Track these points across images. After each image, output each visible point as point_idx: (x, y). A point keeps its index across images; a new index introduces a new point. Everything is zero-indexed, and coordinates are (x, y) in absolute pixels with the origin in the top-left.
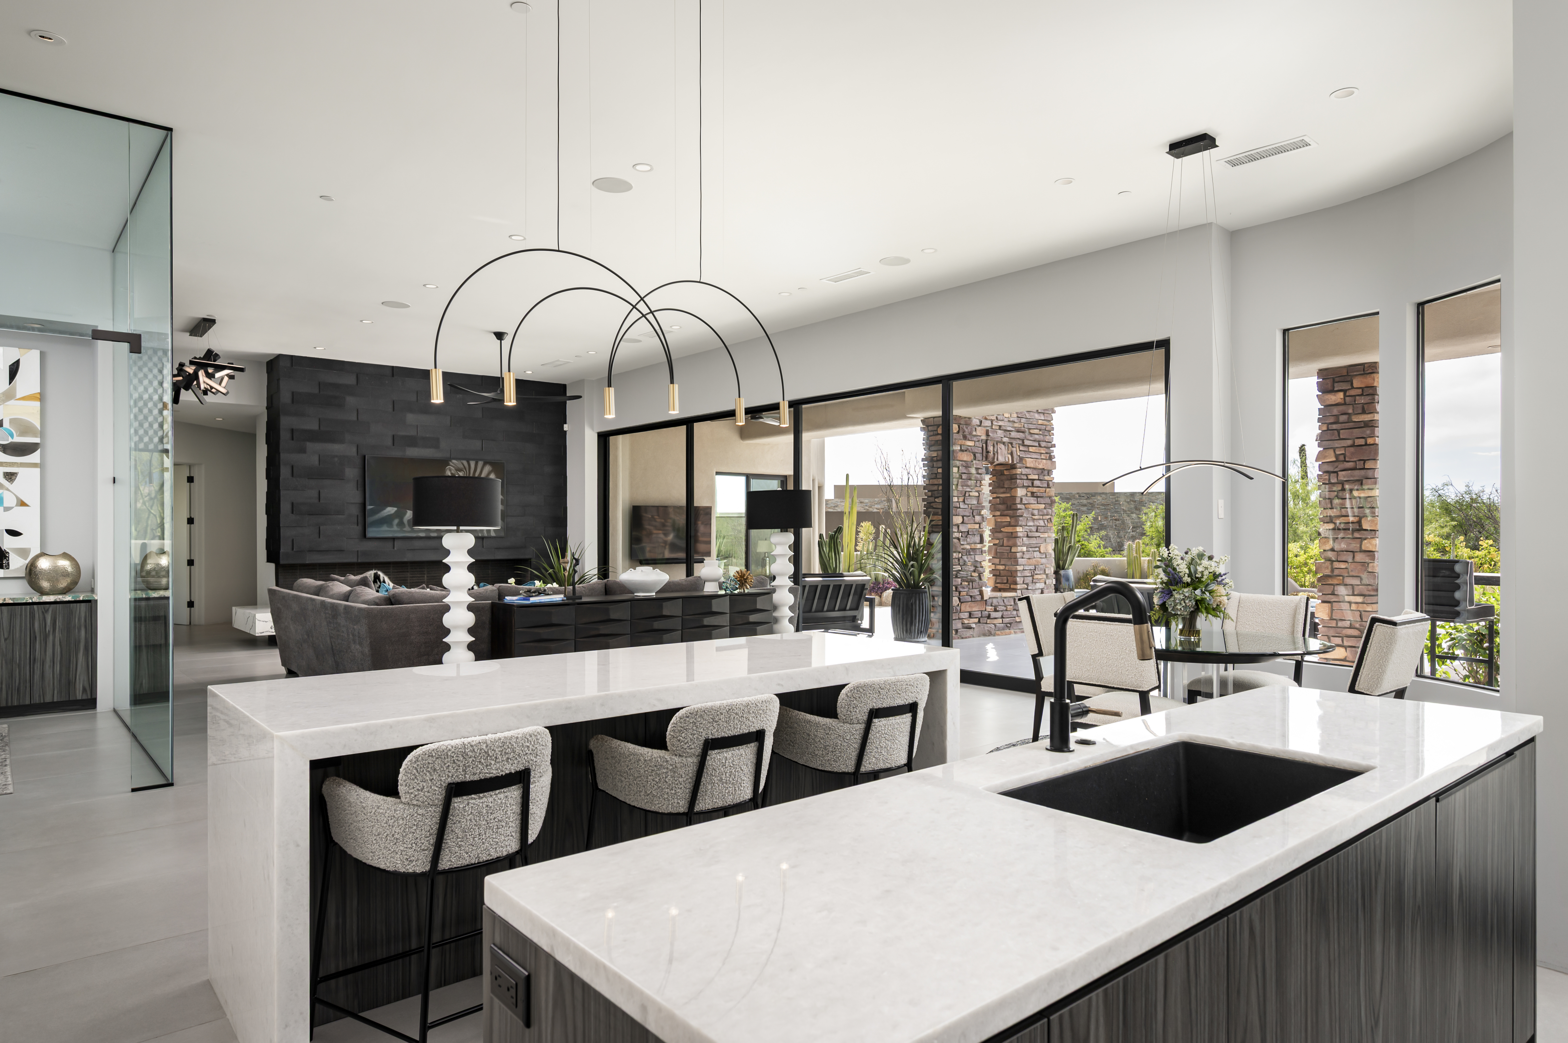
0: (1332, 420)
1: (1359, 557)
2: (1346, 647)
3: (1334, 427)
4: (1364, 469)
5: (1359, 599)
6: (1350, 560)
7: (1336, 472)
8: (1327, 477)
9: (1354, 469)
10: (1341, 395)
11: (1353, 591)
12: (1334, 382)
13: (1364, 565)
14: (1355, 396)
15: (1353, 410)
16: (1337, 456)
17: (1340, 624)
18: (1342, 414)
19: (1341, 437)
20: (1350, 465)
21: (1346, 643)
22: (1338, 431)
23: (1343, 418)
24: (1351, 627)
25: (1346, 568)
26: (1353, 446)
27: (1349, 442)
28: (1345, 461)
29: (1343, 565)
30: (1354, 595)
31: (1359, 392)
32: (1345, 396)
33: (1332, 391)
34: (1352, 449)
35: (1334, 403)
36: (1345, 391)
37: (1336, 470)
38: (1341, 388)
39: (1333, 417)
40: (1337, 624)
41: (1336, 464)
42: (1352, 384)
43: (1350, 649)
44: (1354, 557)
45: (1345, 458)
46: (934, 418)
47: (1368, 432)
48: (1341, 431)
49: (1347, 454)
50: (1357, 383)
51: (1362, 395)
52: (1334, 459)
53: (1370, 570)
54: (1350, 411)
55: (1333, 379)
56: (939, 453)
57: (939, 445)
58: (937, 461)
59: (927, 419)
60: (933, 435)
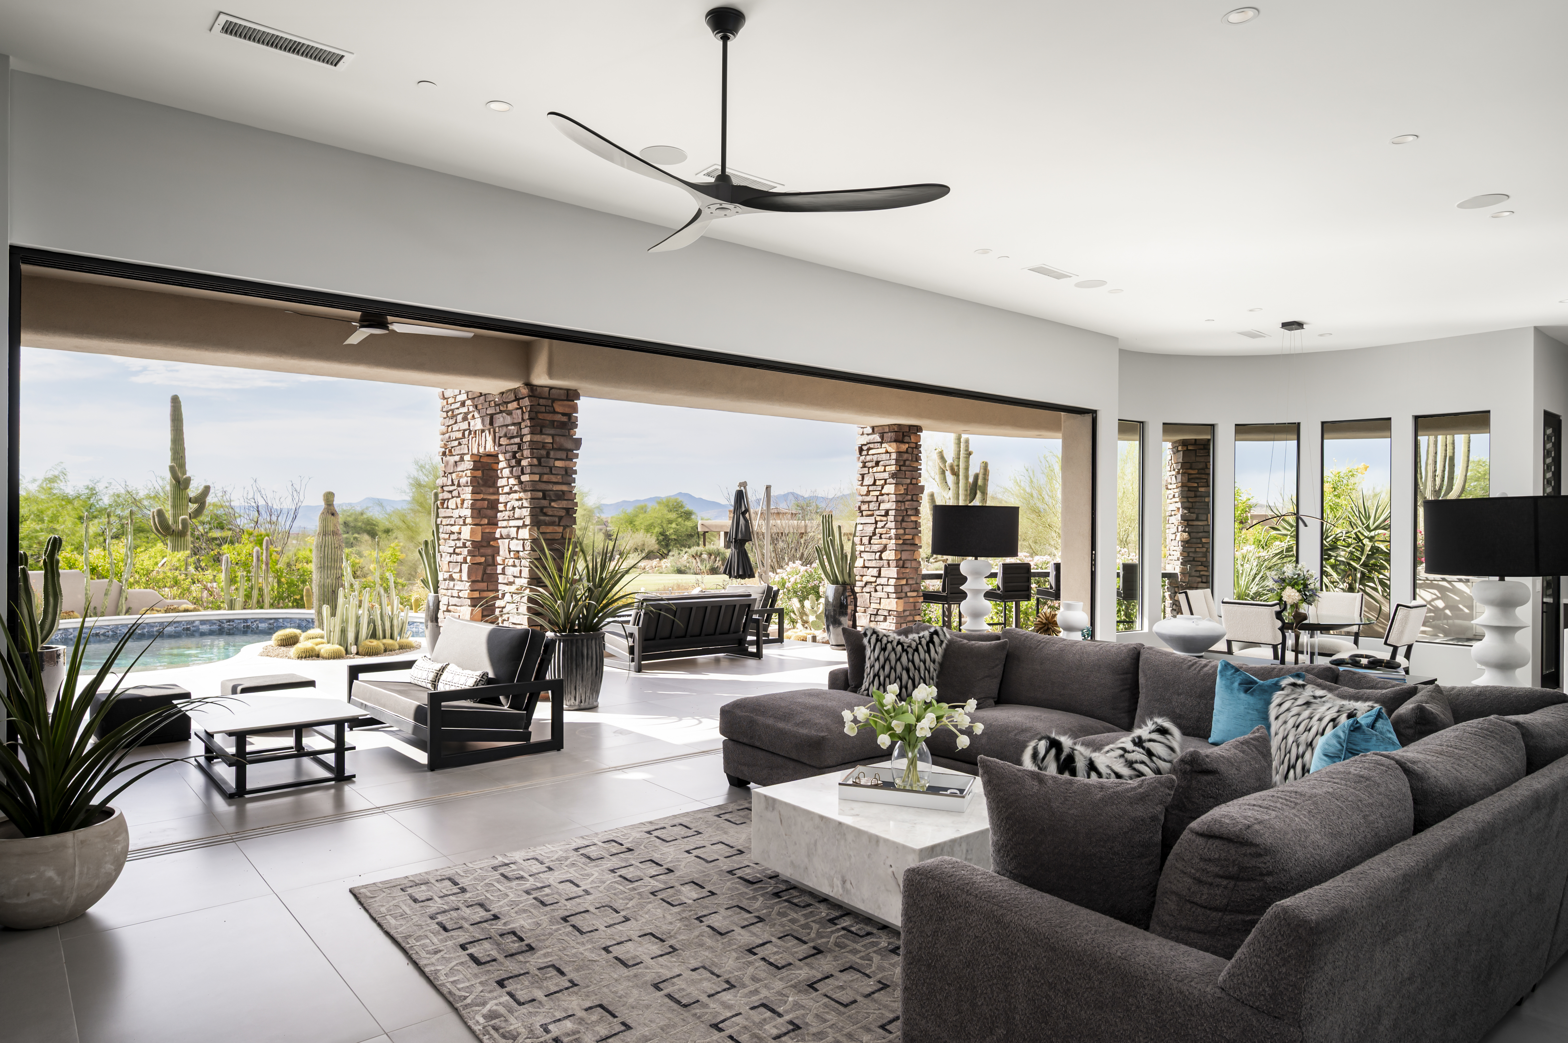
0: (902, 463)
1: (913, 564)
3: (903, 468)
4: (916, 501)
5: (915, 594)
6: (910, 566)
7: (904, 502)
9: (912, 500)
10: (907, 446)
11: (911, 589)
12: (904, 436)
13: (916, 570)
14: (913, 448)
16: (904, 490)
17: (906, 614)
19: (906, 476)
20: (910, 497)
22: (904, 471)
23: (907, 463)
24: (910, 615)
27: (909, 481)
28: (907, 494)
29: (908, 571)
30: (911, 591)
31: (914, 445)
33: (902, 442)
34: (912, 486)
35: (903, 450)
36: (909, 443)
37: (903, 500)
38: (907, 440)
39: (902, 461)
40: (904, 614)
41: (902, 496)
42: (911, 439)
46: (551, 388)
47: (918, 475)
48: (906, 472)
49: (909, 489)
50: (913, 438)
51: (916, 448)
52: (902, 492)
53: (919, 573)
54: (911, 458)
55: (904, 433)
56: (557, 439)
57: (558, 427)
58: (553, 449)
59: (538, 389)
60: (546, 412)
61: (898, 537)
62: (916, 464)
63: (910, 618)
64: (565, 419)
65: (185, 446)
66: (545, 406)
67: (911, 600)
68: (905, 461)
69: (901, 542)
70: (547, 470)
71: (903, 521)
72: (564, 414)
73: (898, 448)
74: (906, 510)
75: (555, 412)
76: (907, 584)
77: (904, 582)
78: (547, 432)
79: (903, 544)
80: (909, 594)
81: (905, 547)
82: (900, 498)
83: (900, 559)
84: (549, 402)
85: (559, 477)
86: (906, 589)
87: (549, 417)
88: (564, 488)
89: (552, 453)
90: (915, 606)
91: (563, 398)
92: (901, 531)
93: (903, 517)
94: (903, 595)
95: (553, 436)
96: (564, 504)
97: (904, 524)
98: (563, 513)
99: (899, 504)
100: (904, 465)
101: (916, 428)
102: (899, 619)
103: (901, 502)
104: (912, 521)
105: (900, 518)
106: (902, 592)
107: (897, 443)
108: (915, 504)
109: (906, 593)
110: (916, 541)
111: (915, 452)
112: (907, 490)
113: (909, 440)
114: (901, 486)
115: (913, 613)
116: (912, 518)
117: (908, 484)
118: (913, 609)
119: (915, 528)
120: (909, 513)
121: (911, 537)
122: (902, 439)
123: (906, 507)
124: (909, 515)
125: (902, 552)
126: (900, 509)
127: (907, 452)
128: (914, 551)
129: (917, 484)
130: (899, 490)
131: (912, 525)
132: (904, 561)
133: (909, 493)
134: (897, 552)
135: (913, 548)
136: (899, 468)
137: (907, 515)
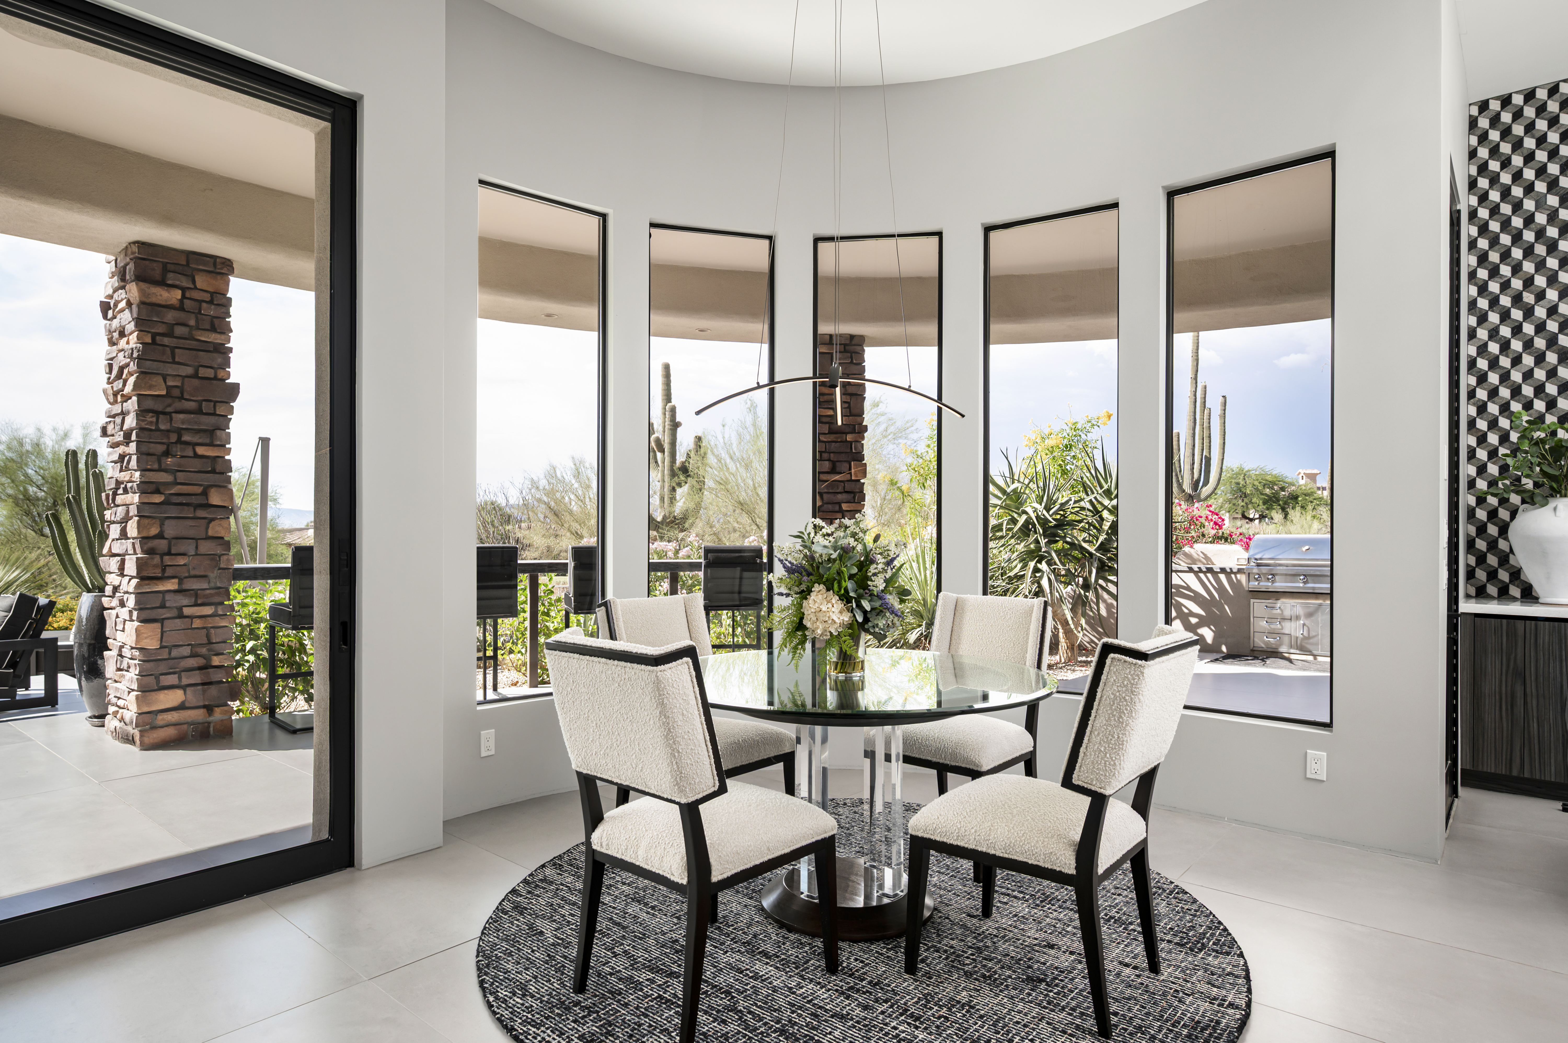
0: (161, 329)
1: (206, 547)
2: (184, 688)
3: (166, 341)
4: (214, 414)
5: (208, 611)
6: (192, 552)
7: (170, 413)
8: (154, 419)
9: (199, 411)
10: (178, 294)
11: (196, 600)
12: (165, 269)
13: (215, 559)
14: (200, 301)
15: (197, 321)
16: (169, 388)
17: (175, 653)
18: (177, 324)
19: (177, 360)
20: (192, 405)
21: (185, 681)
22: (173, 349)
23: (179, 330)
24: (193, 655)
25: (185, 565)
26: (195, 376)
27: (189, 371)
28: (181, 398)
29: (182, 561)
30: (196, 605)
31: (207, 297)
32: (184, 297)
33: (162, 283)
34: (196, 382)
35: (164, 303)
36: (184, 290)
37: (169, 410)
38: (178, 283)
39: (164, 326)
40: (170, 653)
41: (169, 401)
42: (194, 282)
43: (192, 688)
44: (197, 547)
45: (182, 394)
47: (219, 360)
48: (177, 350)
49: (187, 387)
50: (202, 282)
51: (211, 302)
52: (164, 393)
53: (222, 566)
54: (192, 322)
55: (165, 265)
61: (152, 487)
62: (213, 338)
63: (198, 662)
67: (197, 623)
68: (171, 326)
69: (158, 499)
71: (167, 453)
73: (145, 293)
74: (179, 432)
76: (180, 590)
77: (172, 585)
79: (168, 503)
80: (187, 611)
81: (173, 512)
82: (149, 404)
83: (160, 536)
86: (180, 600)
90: (208, 636)
93: (168, 445)
94: (167, 614)
97: (170, 462)
99: (151, 418)
100: (170, 334)
101: (212, 260)
102: (148, 665)
103: (157, 413)
104: (196, 456)
105: (161, 448)
106: (163, 606)
107: (144, 285)
108: (207, 422)
109: (180, 609)
110: (215, 499)
111: (210, 311)
112: (181, 389)
113: (186, 283)
114: (160, 379)
115: (204, 651)
116: (200, 450)
117: (184, 377)
118: (205, 641)
119: (213, 471)
120: (186, 438)
121: (199, 490)
122: (158, 277)
123: (177, 425)
124: (187, 443)
125: (167, 522)
126: (158, 430)
127: (181, 308)
128: (212, 520)
129: (215, 378)
130: (151, 387)
131: (197, 464)
132: (170, 540)
133: (186, 396)
134: (146, 521)
135: (201, 513)
136: (153, 339)
137: (179, 441)
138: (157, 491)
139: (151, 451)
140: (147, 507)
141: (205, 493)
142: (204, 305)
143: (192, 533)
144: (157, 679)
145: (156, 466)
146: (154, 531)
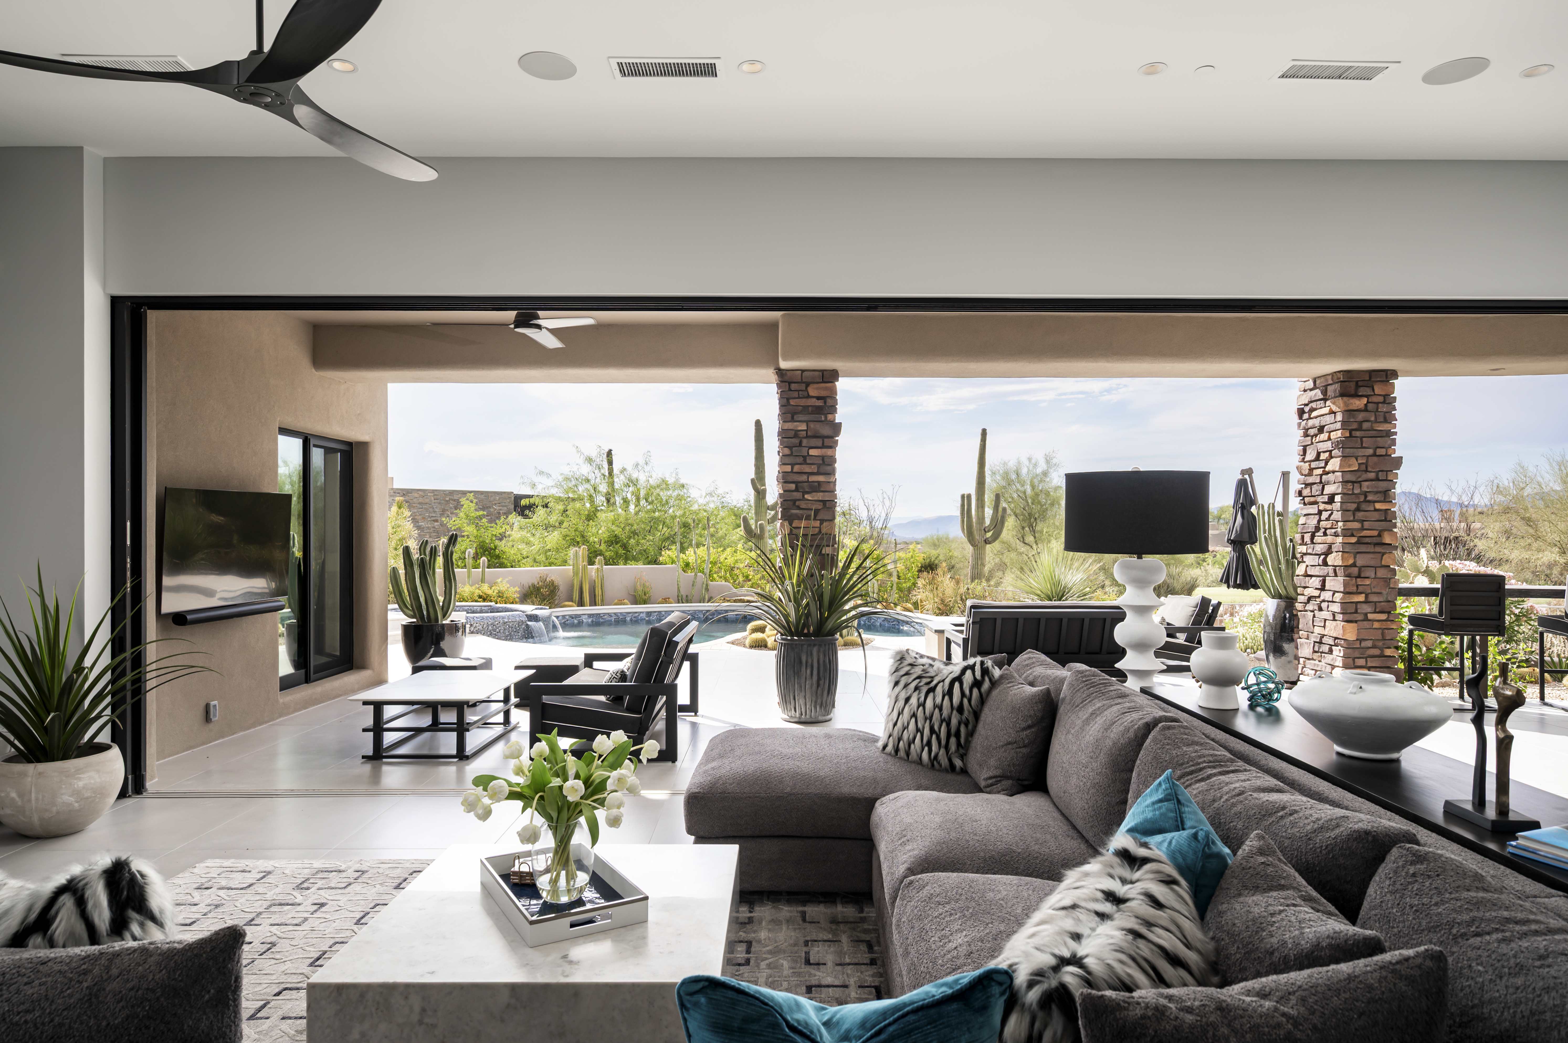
0: (1355, 426)
1: (1381, 573)
3: (1358, 434)
4: (1386, 480)
5: (1383, 617)
6: (1373, 576)
7: (1360, 482)
9: (1377, 479)
10: (1365, 400)
11: (1376, 609)
12: (1357, 386)
13: (1386, 581)
14: (1378, 403)
15: (1376, 418)
16: (1359, 464)
17: (1364, 644)
18: (1364, 421)
19: (1364, 445)
20: (1372, 475)
21: (1369, 664)
22: (1362, 438)
23: (1366, 425)
24: (1374, 647)
25: (1369, 584)
26: (1375, 455)
27: (1370, 451)
28: (1366, 471)
29: (1367, 582)
30: (1375, 612)
31: (1381, 399)
32: (1368, 402)
33: (1356, 395)
34: (1375, 459)
35: (1357, 408)
36: (1368, 397)
37: (1360, 479)
38: (1364, 393)
39: (1355, 423)
41: (1359, 474)
42: (1373, 390)
44: (1375, 573)
45: (1367, 468)
46: (803, 371)
49: (1370, 463)
50: (1378, 389)
51: (1384, 402)
52: (1357, 468)
53: (1391, 586)
54: (1373, 418)
55: (1357, 382)
56: (812, 425)
57: (813, 413)
58: (807, 437)
59: (788, 373)
60: (799, 398)
61: (1349, 533)
62: (1384, 427)
63: (1376, 652)
64: (820, 403)
65: (766, 462)
66: (798, 391)
67: (1376, 625)
68: (1361, 423)
69: (1353, 540)
70: (801, 460)
71: (1358, 509)
72: (818, 398)
73: (1346, 404)
74: (1365, 494)
75: (809, 397)
76: (1366, 602)
77: (1361, 598)
78: (800, 419)
79: (1358, 543)
80: (1370, 616)
81: (1363, 548)
82: (1349, 477)
83: (1354, 565)
84: (803, 387)
85: (813, 467)
86: (1366, 608)
87: (803, 402)
88: (821, 478)
89: (805, 442)
90: (1383, 634)
91: (818, 380)
92: (1356, 525)
93: (1359, 503)
94: (1359, 617)
95: (807, 422)
96: (820, 496)
97: (1360, 515)
98: (819, 506)
99: (1350, 486)
100: (1360, 429)
101: (1384, 373)
102: (1349, 651)
103: (1353, 482)
104: (1376, 510)
105: (1354, 506)
106: (1356, 612)
107: (1345, 399)
108: (1383, 485)
109: (1366, 614)
110: (1387, 539)
111: (1383, 408)
112: (1366, 464)
113: (1369, 392)
114: (1354, 459)
115: (1380, 644)
116: (1378, 506)
117: (1368, 456)
118: (1380, 638)
119: (1385, 520)
120: (1370, 498)
121: (1375, 533)
122: (1353, 392)
123: (1365, 489)
124: (1369, 502)
125: (1358, 555)
126: (1353, 494)
127: (1366, 409)
128: (1383, 554)
129: (1387, 455)
130: (1350, 466)
131: (1376, 516)
132: (1360, 568)
133: (1369, 469)
134: (1346, 555)
135: (1378, 549)
136: (1350, 433)
137: (1366, 501)
138: (1352, 535)
139: (1349, 508)
140: (1347, 546)
141: (1380, 535)
142: (1380, 405)
143: (1372, 563)
144: (1354, 660)
145: (1352, 518)
146: (1351, 562)
